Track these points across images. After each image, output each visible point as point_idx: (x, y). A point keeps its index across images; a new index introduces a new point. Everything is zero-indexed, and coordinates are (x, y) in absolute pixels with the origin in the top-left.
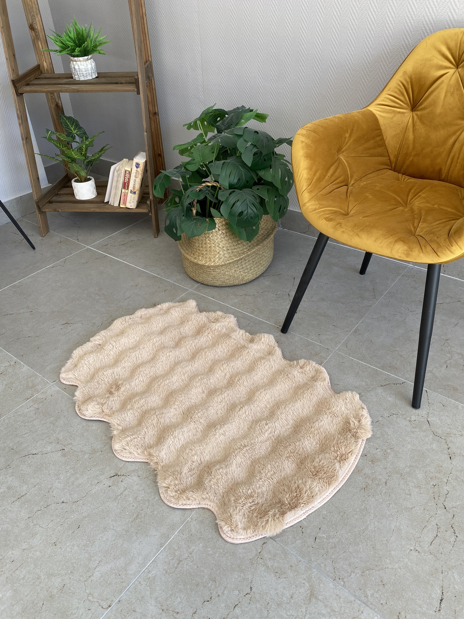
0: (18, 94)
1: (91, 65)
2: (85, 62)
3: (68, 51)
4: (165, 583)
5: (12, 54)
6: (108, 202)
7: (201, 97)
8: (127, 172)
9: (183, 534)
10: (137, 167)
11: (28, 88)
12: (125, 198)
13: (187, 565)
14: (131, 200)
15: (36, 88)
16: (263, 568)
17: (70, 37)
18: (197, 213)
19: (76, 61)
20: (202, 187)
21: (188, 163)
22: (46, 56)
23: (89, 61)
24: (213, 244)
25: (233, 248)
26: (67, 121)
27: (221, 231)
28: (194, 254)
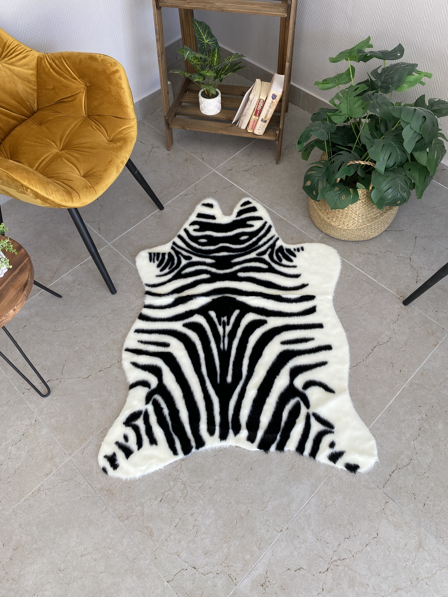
0: (158, 8)
4: (317, 520)
6: (236, 123)
7: (348, 12)
8: (262, 101)
9: (327, 486)
10: (273, 99)
11: (168, 1)
12: (255, 124)
13: (331, 509)
14: (260, 128)
16: (386, 521)
18: (341, 180)
20: (354, 163)
21: (334, 114)
24: (351, 211)
25: (367, 214)
26: (199, 28)
27: (361, 200)
28: (327, 213)
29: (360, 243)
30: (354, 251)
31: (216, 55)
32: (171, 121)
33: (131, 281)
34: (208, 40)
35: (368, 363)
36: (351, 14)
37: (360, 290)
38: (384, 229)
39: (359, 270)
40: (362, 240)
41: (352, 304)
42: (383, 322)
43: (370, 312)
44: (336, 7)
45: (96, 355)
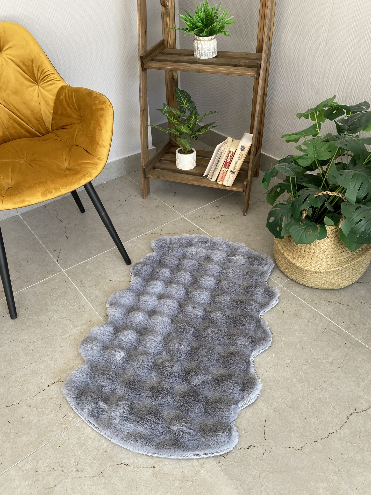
0: (143, 70)
1: (214, 44)
2: (208, 42)
3: (196, 31)
5: (144, 31)
6: (207, 176)
7: (315, 83)
8: (231, 153)
10: (242, 150)
11: (153, 64)
12: (224, 176)
14: (228, 179)
15: (161, 65)
17: (199, 17)
18: (307, 216)
19: (200, 40)
20: (321, 194)
21: (300, 158)
22: (172, 31)
23: (213, 41)
24: (318, 250)
25: (337, 256)
26: (180, 95)
27: (330, 239)
28: (292, 254)
29: (329, 291)
30: (323, 300)
31: (194, 116)
32: (148, 172)
33: (74, 308)
34: (187, 105)
35: (343, 436)
36: (317, 85)
37: (330, 342)
38: (355, 278)
39: (329, 320)
40: (332, 288)
41: (322, 357)
42: (360, 383)
43: (343, 369)
44: (303, 81)
45: (8, 386)
